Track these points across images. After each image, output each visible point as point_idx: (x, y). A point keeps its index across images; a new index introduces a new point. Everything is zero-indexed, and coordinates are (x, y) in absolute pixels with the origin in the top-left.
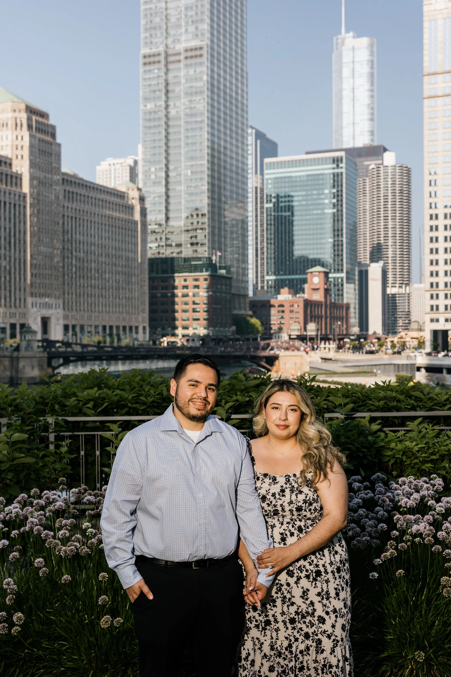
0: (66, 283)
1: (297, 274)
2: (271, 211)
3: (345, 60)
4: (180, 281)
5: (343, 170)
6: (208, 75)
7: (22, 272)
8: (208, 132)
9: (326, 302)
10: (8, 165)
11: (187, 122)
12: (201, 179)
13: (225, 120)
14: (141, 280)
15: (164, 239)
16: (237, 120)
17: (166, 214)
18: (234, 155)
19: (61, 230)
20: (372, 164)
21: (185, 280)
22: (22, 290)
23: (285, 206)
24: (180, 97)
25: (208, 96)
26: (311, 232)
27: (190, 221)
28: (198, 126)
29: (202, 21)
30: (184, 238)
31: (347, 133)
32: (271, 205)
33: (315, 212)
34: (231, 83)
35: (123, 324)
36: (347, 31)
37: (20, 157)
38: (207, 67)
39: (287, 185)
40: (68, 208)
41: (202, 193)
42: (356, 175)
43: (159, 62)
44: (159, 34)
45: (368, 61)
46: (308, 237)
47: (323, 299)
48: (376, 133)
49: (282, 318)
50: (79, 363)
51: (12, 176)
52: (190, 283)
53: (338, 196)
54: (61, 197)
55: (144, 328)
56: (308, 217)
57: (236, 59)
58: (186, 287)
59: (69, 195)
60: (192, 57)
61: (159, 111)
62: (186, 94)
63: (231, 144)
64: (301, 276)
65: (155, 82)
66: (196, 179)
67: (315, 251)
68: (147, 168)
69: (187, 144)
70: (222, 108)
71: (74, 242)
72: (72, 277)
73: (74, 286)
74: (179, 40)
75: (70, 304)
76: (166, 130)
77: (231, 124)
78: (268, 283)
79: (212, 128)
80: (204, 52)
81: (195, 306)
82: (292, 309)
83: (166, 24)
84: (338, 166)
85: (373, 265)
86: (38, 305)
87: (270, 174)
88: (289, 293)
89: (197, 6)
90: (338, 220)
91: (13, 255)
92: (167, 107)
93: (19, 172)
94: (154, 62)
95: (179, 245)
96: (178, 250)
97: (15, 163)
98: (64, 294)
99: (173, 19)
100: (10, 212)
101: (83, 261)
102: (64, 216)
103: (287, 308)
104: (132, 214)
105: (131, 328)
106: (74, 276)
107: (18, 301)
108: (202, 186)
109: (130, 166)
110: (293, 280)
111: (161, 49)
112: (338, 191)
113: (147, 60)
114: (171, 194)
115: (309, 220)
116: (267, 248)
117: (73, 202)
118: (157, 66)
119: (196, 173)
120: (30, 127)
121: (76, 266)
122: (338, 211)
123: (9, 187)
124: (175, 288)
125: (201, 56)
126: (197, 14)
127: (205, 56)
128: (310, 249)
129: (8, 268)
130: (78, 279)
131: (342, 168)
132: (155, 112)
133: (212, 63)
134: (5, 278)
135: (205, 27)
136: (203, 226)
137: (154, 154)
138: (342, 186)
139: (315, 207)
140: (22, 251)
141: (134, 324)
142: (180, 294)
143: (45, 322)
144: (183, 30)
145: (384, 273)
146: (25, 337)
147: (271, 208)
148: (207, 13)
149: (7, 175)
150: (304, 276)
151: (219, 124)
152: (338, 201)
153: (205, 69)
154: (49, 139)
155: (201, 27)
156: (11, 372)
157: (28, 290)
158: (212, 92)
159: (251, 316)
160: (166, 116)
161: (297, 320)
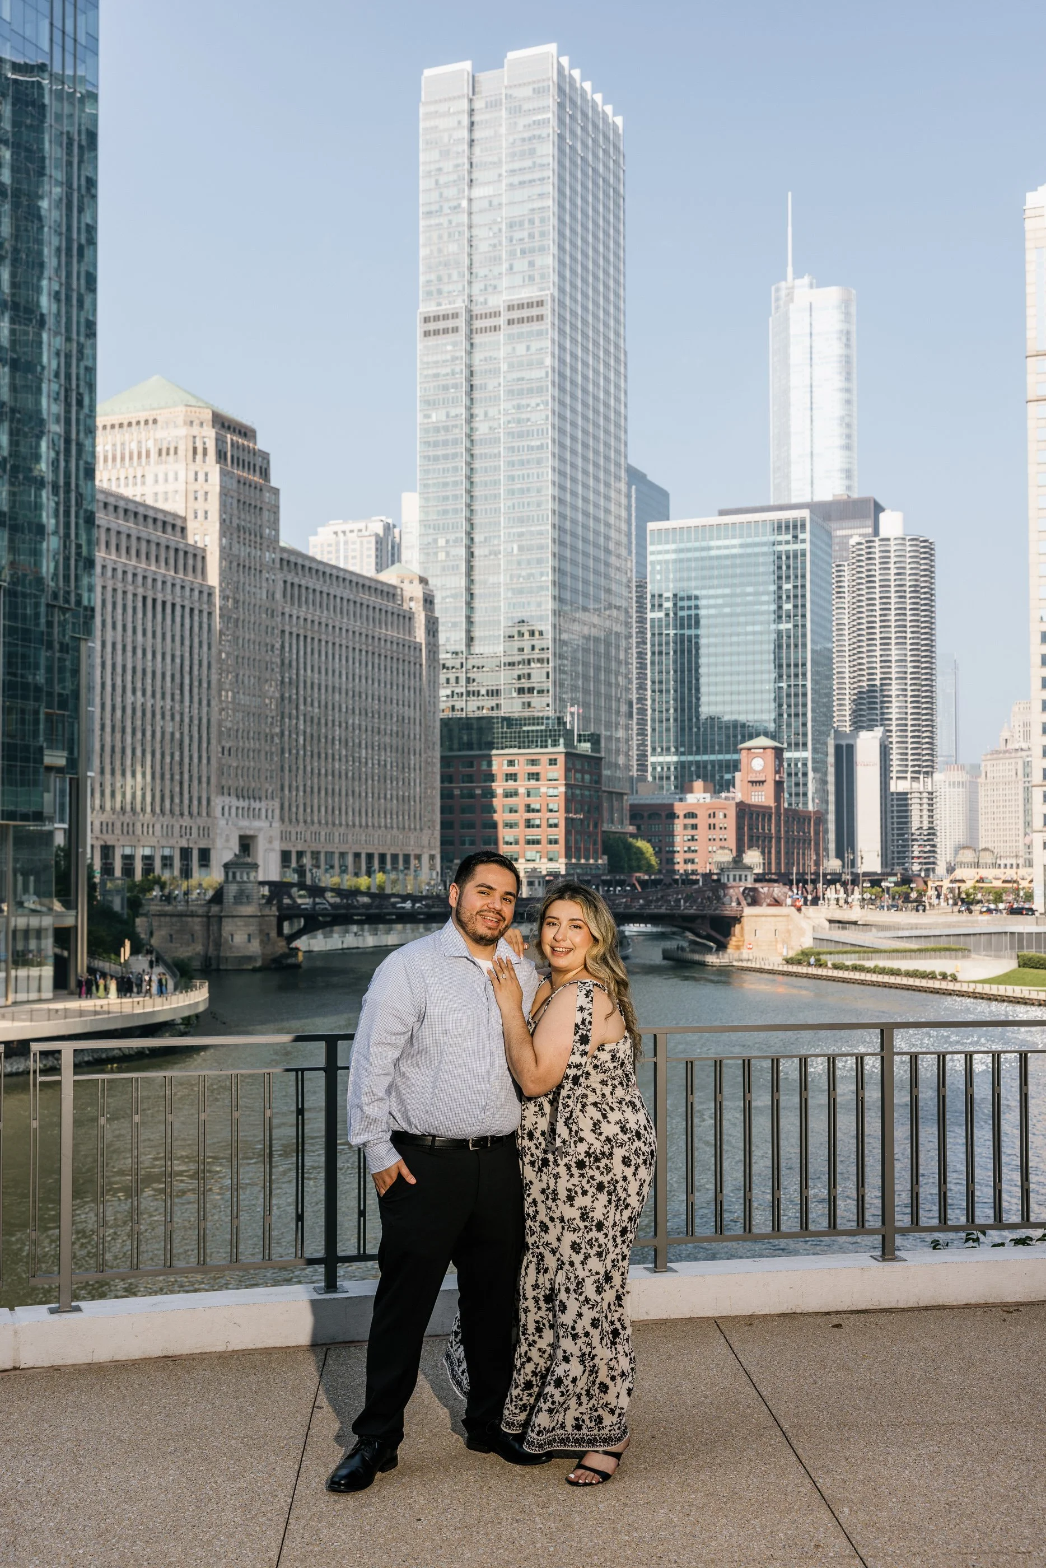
0: (287, 767)
1: (713, 753)
2: (660, 627)
3: (794, 329)
4: (501, 765)
5: (807, 546)
6: (553, 355)
7: (204, 745)
8: (554, 469)
9: (778, 807)
10: (178, 529)
11: (512, 449)
12: (539, 561)
13: (585, 446)
14: (427, 763)
15: (463, 681)
16: (607, 445)
17: (468, 631)
18: (602, 515)
19: (278, 661)
20: (855, 534)
21: (511, 763)
22: (204, 779)
23: (689, 616)
24: (497, 398)
25: (553, 398)
26: (742, 668)
27: (517, 644)
28: (535, 455)
29: (542, 249)
30: (505, 679)
31: (799, 473)
32: (661, 615)
33: (750, 629)
34: (596, 371)
35: (393, 850)
36: (798, 275)
37: (201, 515)
38: (553, 341)
39: (693, 574)
40: (291, 616)
41: (541, 588)
42: (830, 556)
43: (455, 330)
44: (455, 277)
45: (841, 331)
46: (735, 678)
47: (772, 803)
48: (855, 473)
49: (693, 839)
50: (336, 928)
51: (186, 553)
52: (522, 768)
53: (796, 596)
54: (278, 596)
55: (432, 857)
56: (735, 639)
57: (606, 325)
58: (512, 777)
59: (293, 592)
60: (521, 321)
61: (456, 426)
62: (510, 392)
63: (597, 492)
64: (728, 757)
65: (448, 370)
66: (529, 562)
67: (750, 707)
68: (430, 539)
69: (512, 492)
70: (580, 421)
71: (302, 685)
72: (298, 753)
73: (301, 772)
74: (495, 287)
75: (294, 809)
76: (469, 464)
77: (596, 452)
78: (654, 769)
79: (562, 460)
80: (547, 310)
81: (531, 815)
82: (712, 821)
83: (470, 255)
84: (795, 537)
85: (864, 735)
86: (234, 810)
87: (660, 553)
88: (705, 792)
89: (532, 222)
90: (796, 646)
91: (187, 710)
92: (471, 417)
93: (200, 545)
94: (446, 331)
95: (494, 693)
96: (492, 702)
97: (191, 526)
98: (282, 789)
99: (482, 247)
100: (182, 625)
101: (319, 723)
102: (283, 632)
103: (702, 821)
104: (410, 631)
105: (407, 858)
106: (302, 752)
107: (195, 803)
108: (542, 574)
109: (377, 535)
110: (705, 762)
111: (460, 304)
112: (795, 587)
113: (432, 326)
114: (477, 590)
115: (738, 644)
116: (653, 700)
117: (300, 606)
118: (451, 337)
119: (530, 549)
120: (221, 456)
121: (305, 732)
122: (795, 626)
123: (181, 575)
124: (491, 777)
125: (540, 318)
126: (531, 236)
127: (549, 319)
128: (739, 703)
129: (177, 735)
130: (308, 759)
131: (803, 541)
132: (446, 429)
133: (561, 332)
134: (172, 755)
135: (548, 261)
136: (544, 656)
137: (445, 512)
138: (803, 576)
139: (750, 618)
140: (205, 702)
141: (412, 851)
142: (499, 791)
143: (246, 844)
144: (505, 266)
145: (885, 751)
146: (234, 874)
147: (660, 620)
148: (552, 235)
149: (177, 550)
150: (735, 757)
151: (573, 452)
152: (795, 606)
153: (549, 343)
154: (257, 479)
155: (539, 261)
156: (206, 946)
157: (213, 780)
158: (562, 389)
159: (634, 836)
160: (469, 436)
161: (723, 843)
